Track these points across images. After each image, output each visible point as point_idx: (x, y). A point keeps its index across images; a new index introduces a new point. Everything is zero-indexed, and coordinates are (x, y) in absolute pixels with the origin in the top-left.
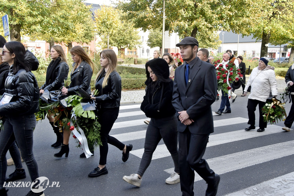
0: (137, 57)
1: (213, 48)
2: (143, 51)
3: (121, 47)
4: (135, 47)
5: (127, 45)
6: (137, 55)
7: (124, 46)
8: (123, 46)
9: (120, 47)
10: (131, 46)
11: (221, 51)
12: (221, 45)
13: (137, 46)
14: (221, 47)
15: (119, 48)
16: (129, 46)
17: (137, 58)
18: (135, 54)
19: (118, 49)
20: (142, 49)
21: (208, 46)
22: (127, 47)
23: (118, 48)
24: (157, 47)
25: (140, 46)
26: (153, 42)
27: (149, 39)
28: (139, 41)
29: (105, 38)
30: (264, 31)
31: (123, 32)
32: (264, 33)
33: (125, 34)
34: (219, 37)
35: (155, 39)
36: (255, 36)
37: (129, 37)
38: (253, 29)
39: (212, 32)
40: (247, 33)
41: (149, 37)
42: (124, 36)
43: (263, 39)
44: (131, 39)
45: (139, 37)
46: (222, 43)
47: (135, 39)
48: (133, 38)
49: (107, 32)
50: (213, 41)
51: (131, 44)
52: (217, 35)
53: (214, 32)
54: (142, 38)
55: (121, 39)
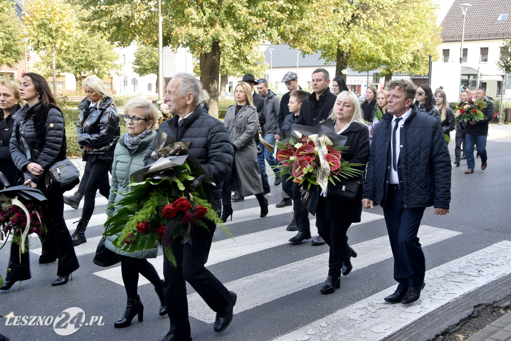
0: (114, 92)
2: (124, 82)
3: (82, 75)
4: (109, 74)
5: (94, 71)
6: (114, 89)
7: (87, 72)
8: (85, 73)
9: (80, 74)
10: (101, 71)
12: (268, 72)
13: (113, 73)
14: (268, 75)
15: (78, 75)
16: (98, 72)
17: (114, 95)
18: (110, 87)
19: (77, 78)
20: (122, 77)
22: (94, 73)
23: (76, 75)
24: (152, 74)
25: (120, 74)
26: (145, 65)
27: (135, 58)
28: (116, 62)
29: (48, 56)
30: (340, 46)
31: (83, 46)
32: (339, 50)
33: (89, 50)
34: (264, 56)
35: (147, 60)
36: (324, 55)
37: (97, 56)
38: (319, 42)
39: (251, 48)
40: (310, 49)
41: (135, 56)
42: (86, 54)
43: (338, 60)
44: (101, 58)
45: (116, 55)
46: (270, 68)
47: (108, 59)
48: (104, 57)
49: (50, 45)
50: (255, 65)
51: (100, 69)
52: (260, 54)
53: (255, 48)
54: (122, 57)
55: (82, 60)
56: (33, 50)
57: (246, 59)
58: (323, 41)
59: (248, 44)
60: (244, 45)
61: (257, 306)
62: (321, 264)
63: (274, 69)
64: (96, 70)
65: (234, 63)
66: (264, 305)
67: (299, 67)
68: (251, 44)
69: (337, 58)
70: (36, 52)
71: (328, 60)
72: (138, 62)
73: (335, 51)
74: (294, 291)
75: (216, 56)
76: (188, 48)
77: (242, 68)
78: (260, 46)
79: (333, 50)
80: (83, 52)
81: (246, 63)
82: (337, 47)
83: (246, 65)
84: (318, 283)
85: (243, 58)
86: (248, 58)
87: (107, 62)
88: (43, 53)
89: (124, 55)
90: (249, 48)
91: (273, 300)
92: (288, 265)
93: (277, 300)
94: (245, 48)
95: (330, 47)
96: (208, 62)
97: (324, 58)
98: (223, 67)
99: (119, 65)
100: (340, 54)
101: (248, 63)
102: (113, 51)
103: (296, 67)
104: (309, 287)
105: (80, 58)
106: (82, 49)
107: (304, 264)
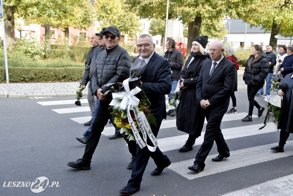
1: (219, 38)
4: (136, 35)
8: (123, 33)
10: (132, 33)
11: (226, 42)
12: (227, 36)
14: (227, 38)
18: (135, 42)
21: (213, 36)
22: (127, 34)
24: (159, 35)
26: (155, 30)
27: (150, 26)
28: (140, 28)
29: (104, 24)
30: (275, 21)
31: (123, 18)
32: (274, 23)
33: (126, 21)
34: (225, 26)
35: (156, 27)
36: (264, 27)
37: (130, 24)
38: (262, 19)
39: (219, 21)
40: (255, 23)
41: (150, 25)
42: (124, 23)
43: (272, 30)
44: (132, 26)
45: (140, 24)
46: (228, 33)
47: (136, 26)
48: (134, 25)
49: (106, 18)
50: (219, 31)
51: (131, 32)
52: (223, 25)
53: (220, 21)
54: (143, 25)
55: (121, 27)
56: (97, 20)
57: (215, 28)
58: (264, 18)
59: (217, 19)
60: (215, 20)
61: (218, 173)
62: (257, 152)
63: (231, 34)
64: (129, 32)
65: (207, 30)
66: (222, 173)
67: (246, 33)
68: (219, 19)
69: (272, 28)
70: (99, 21)
71: (267, 30)
72: (151, 28)
73: (271, 24)
74: (240, 167)
75: (198, 26)
76: (181, 21)
77: (211, 33)
78: (223, 20)
79: (270, 23)
80: (123, 22)
81: (214, 30)
82: (273, 21)
83: (214, 31)
84: (255, 163)
85: (213, 27)
86: (216, 27)
87: (135, 28)
88: (102, 22)
89: (144, 24)
90: (217, 21)
91: (228, 171)
92: (237, 151)
93: (230, 170)
94: (215, 22)
95: (268, 22)
96: (193, 29)
97: (264, 29)
98: (201, 32)
99: (141, 30)
100: (274, 26)
101: (216, 31)
102: (138, 21)
103: (245, 33)
104: (249, 165)
105: (121, 25)
106: (122, 20)
107: (246, 151)
